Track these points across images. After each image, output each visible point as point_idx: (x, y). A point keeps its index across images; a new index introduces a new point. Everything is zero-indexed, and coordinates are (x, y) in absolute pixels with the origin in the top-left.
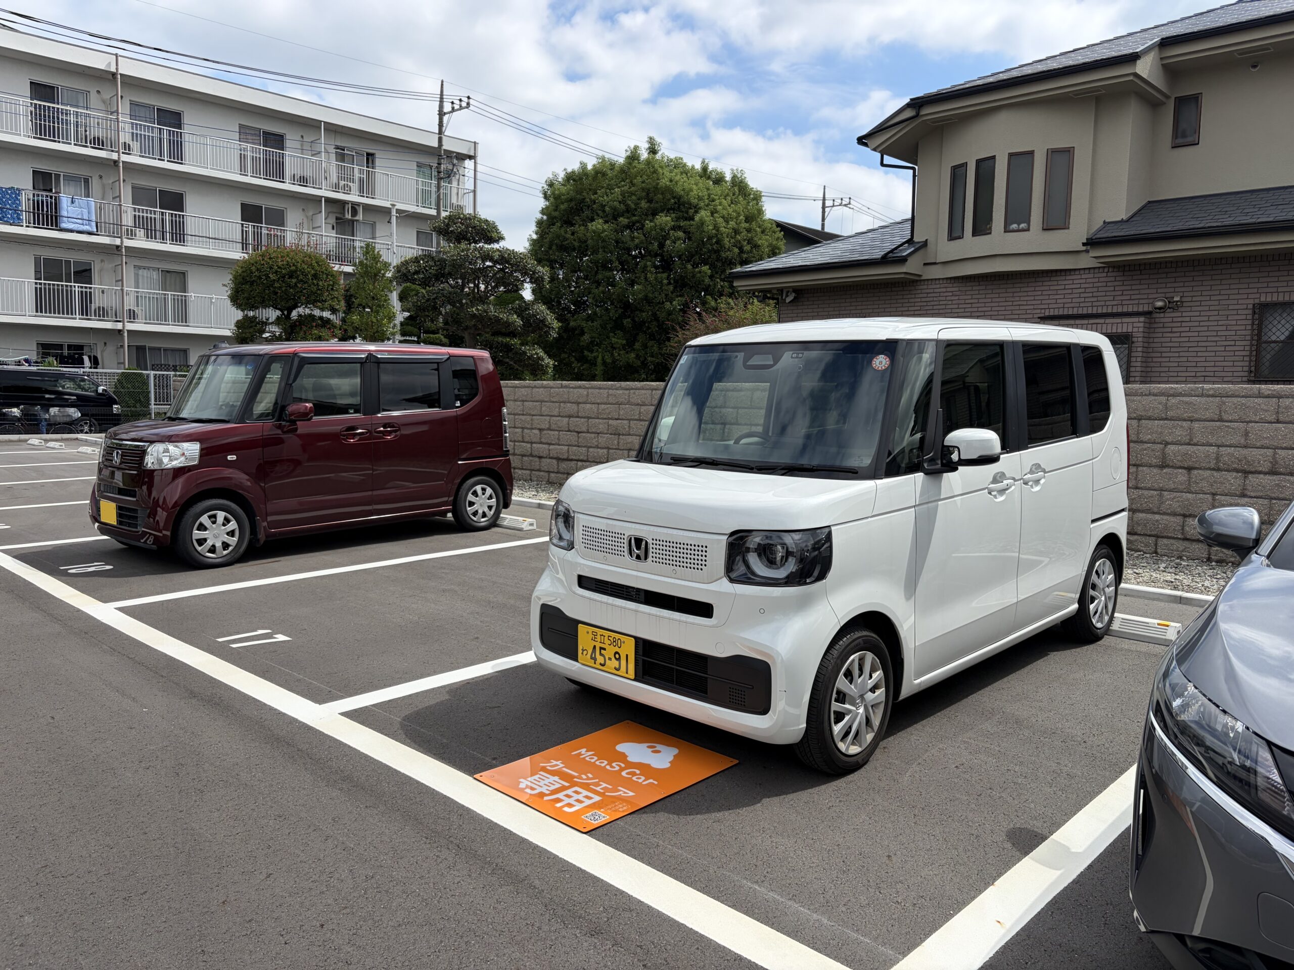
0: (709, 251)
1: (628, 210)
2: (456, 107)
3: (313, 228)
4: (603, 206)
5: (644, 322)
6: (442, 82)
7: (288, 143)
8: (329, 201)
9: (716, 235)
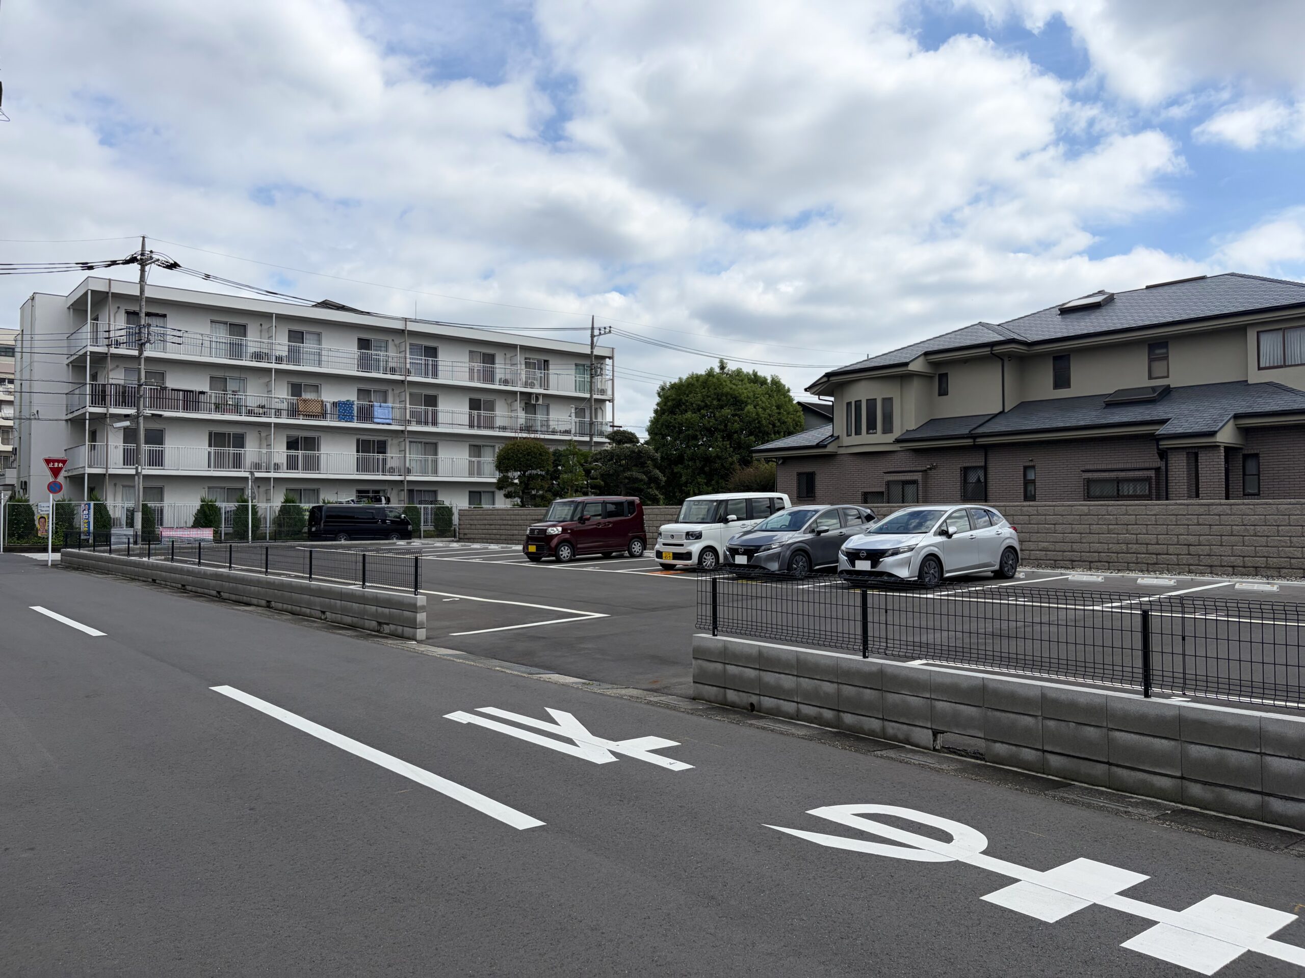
0: (754, 428)
1: (706, 406)
2: (602, 332)
3: (511, 411)
4: (692, 404)
5: (716, 469)
6: (593, 316)
7: (497, 360)
8: (521, 393)
9: (757, 419)
